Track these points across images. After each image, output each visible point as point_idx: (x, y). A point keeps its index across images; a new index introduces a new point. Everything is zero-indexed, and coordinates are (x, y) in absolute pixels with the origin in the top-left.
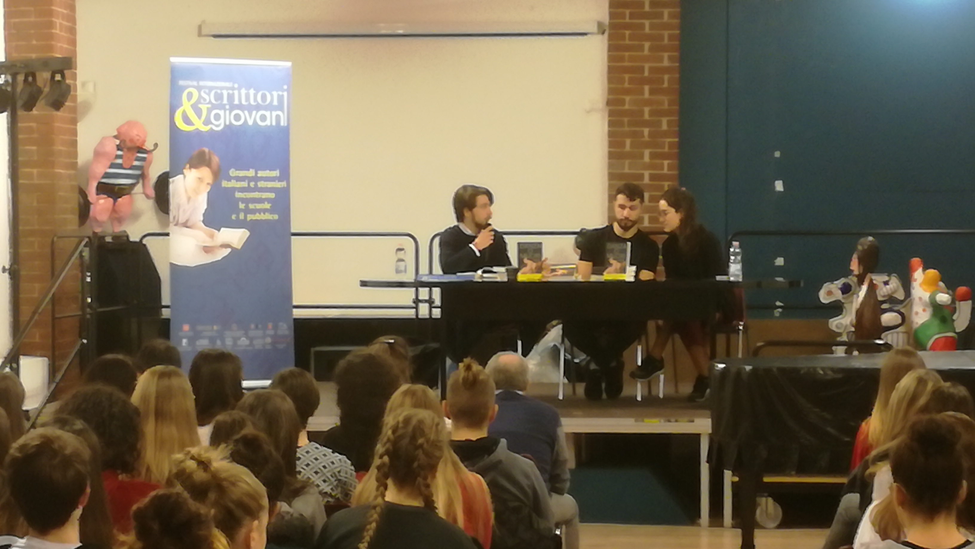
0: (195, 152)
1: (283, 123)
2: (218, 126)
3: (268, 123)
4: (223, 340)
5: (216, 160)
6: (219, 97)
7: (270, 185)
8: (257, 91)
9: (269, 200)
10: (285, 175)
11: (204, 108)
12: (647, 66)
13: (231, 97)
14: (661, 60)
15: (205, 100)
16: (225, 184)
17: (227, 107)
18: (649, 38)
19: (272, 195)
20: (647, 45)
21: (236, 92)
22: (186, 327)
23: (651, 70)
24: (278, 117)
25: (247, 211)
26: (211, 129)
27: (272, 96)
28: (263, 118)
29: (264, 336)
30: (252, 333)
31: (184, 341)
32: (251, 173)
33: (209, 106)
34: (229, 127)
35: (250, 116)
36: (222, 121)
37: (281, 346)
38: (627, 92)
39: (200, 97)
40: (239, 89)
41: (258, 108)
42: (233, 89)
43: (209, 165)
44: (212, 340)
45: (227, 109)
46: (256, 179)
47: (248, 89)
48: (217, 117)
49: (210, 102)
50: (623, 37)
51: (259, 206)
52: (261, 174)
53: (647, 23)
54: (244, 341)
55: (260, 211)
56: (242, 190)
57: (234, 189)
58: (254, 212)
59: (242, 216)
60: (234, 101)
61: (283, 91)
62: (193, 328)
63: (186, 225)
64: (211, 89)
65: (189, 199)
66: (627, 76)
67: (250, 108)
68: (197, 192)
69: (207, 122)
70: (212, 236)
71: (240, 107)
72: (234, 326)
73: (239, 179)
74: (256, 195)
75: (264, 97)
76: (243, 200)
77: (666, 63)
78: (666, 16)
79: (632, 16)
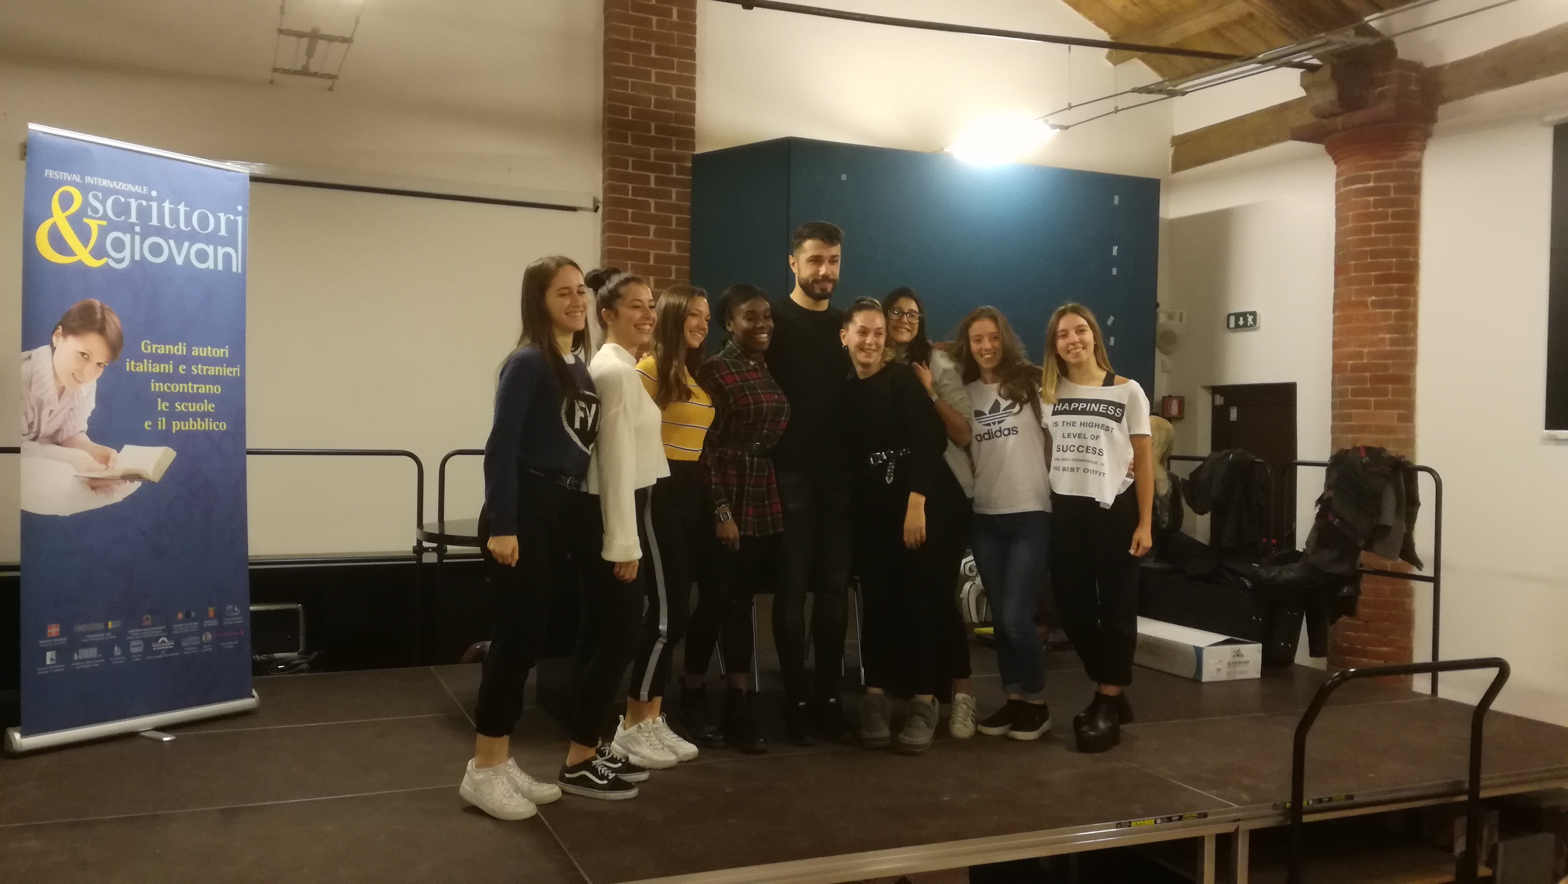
0: (74, 306)
1: (236, 267)
2: (121, 261)
3: (210, 264)
4: (125, 647)
5: (114, 322)
6: (122, 209)
7: (213, 371)
8: (192, 207)
9: (210, 397)
10: (238, 357)
11: (94, 225)
12: (652, 253)
13: (144, 213)
14: (668, 247)
15: (96, 211)
16: (130, 366)
17: (137, 229)
18: (654, 220)
19: (216, 389)
20: (652, 228)
21: (154, 205)
22: (54, 630)
23: (658, 258)
24: (227, 257)
25: (172, 415)
26: (107, 263)
27: (218, 221)
28: (202, 256)
29: (201, 631)
30: (178, 628)
32: (180, 349)
33: (104, 223)
34: (140, 265)
35: (179, 248)
36: (127, 253)
37: (228, 645)
39: (86, 204)
40: (160, 200)
41: (193, 237)
42: (148, 198)
43: (101, 331)
45: (137, 233)
46: (188, 360)
47: (176, 202)
48: (119, 245)
49: (105, 217)
50: (625, 216)
51: (194, 407)
52: (196, 351)
53: (652, 202)
55: (195, 415)
56: (163, 378)
57: (148, 377)
58: (184, 416)
59: (162, 424)
60: (151, 220)
61: (237, 214)
62: (66, 630)
63: (54, 439)
64: (108, 192)
65: (62, 391)
67: (179, 237)
68: (77, 378)
69: (99, 252)
70: (105, 460)
71: (161, 231)
72: (148, 619)
73: (158, 359)
74: (190, 388)
75: (203, 221)
76: (164, 396)
77: (674, 251)
78: (674, 196)
79: (635, 192)
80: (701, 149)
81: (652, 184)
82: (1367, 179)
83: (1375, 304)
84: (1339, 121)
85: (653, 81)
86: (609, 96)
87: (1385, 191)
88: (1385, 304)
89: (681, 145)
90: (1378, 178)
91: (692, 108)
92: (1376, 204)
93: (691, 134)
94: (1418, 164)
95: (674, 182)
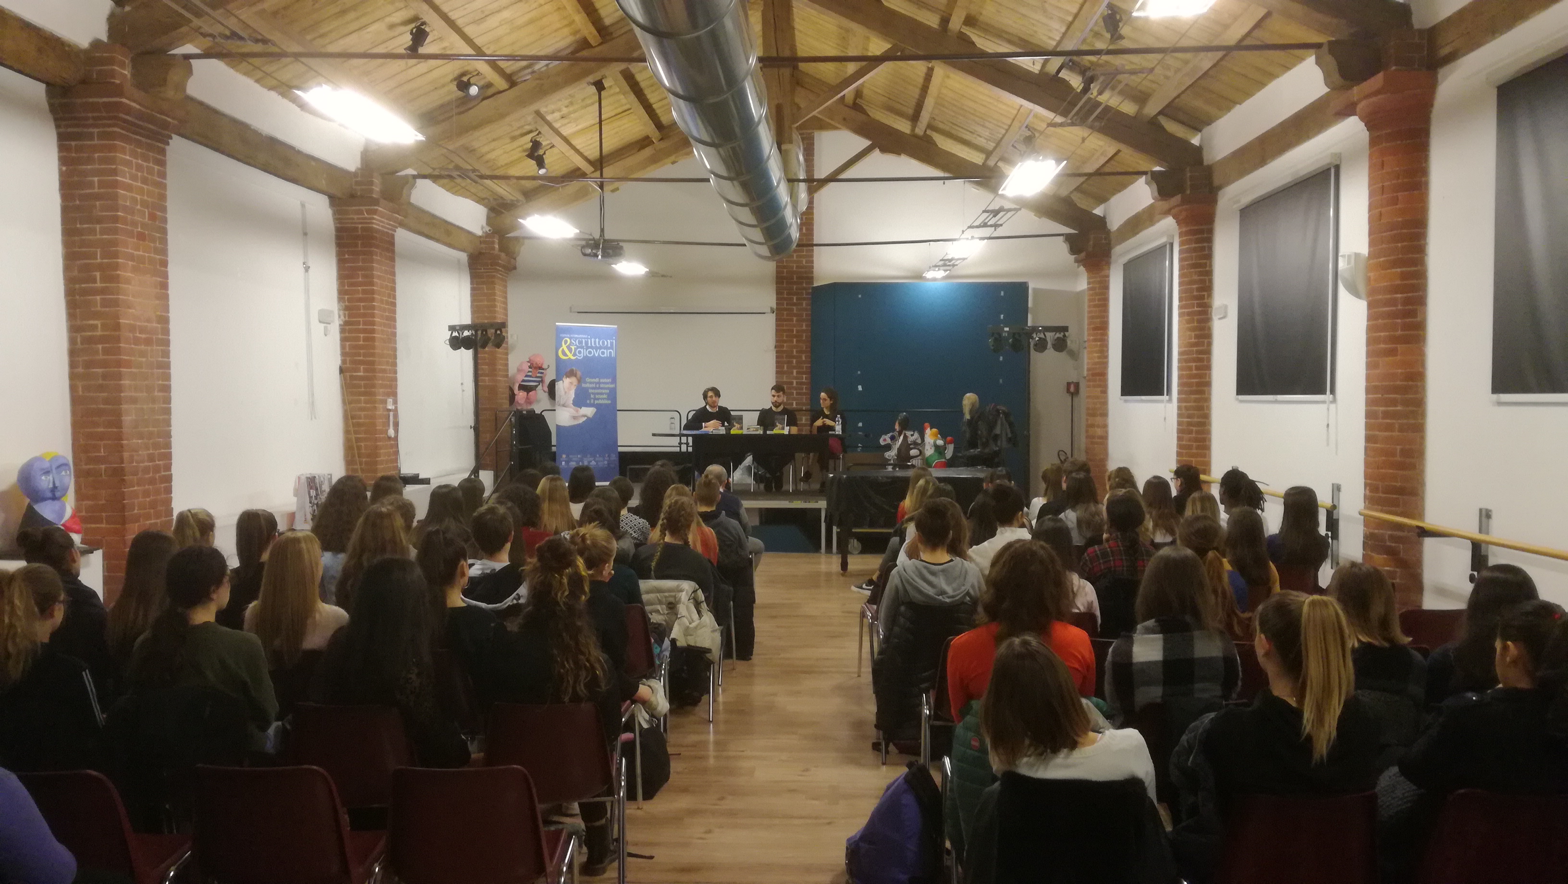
0: (569, 370)
1: (613, 355)
2: (580, 357)
3: (605, 355)
4: (583, 462)
5: (579, 374)
6: (580, 342)
7: (607, 386)
8: (600, 339)
9: (606, 394)
10: (614, 381)
11: (573, 348)
12: (795, 329)
13: (587, 343)
14: (802, 326)
15: (573, 344)
16: (584, 385)
17: (585, 347)
18: (795, 315)
19: (608, 391)
20: (795, 319)
21: (589, 340)
22: (564, 456)
23: (797, 331)
24: (610, 352)
25: (595, 399)
26: (577, 358)
27: (607, 342)
28: (603, 353)
29: (604, 460)
30: (597, 459)
31: (563, 463)
32: (597, 380)
33: (576, 347)
34: (585, 357)
35: (596, 352)
36: (582, 354)
37: (612, 466)
38: (785, 341)
39: (571, 342)
40: (591, 339)
41: (600, 348)
42: (588, 338)
43: (576, 376)
44: (577, 462)
45: (585, 349)
46: (599, 383)
47: (595, 338)
48: (580, 353)
49: (576, 345)
50: (783, 315)
51: (601, 397)
52: (602, 381)
53: (795, 308)
54: (593, 463)
55: (601, 399)
56: (593, 388)
58: (598, 399)
59: (592, 401)
60: (588, 345)
61: (613, 339)
62: (568, 456)
63: (564, 406)
64: (576, 338)
65: (566, 393)
66: (785, 334)
67: (596, 348)
68: (569, 389)
69: (574, 355)
70: (577, 411)
71: (592, 347)
72: (589, 456)
73: (591, 383)
74: (600, 391)
75: (603, 343)
76: (593, 393)
77: (804, 328)
78: (804, 305)
79: (787, 304)
80: (817, 284)
81: (795, 301)
85: (795, 258)
88: (1095, 340)
89: (807, 283)
91: (812, 267)
93: (812, 278)
94: (1108, 276)
95: (804, 299)
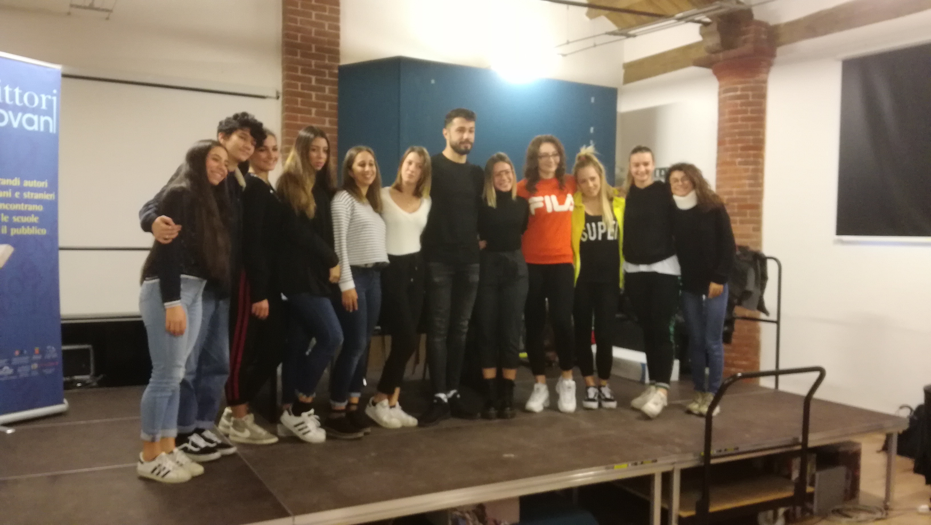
1: (52, 129)
3: (35, 127)
7: (38, 196)
8: (23, 90)
9: (36, 213)
10: (53, 187)
14: (324, 122)
18: (315, 105)
19: (39, 208)
24: (47, 123)
27: (40, 99)
28: (30, 122)
29: (31, 362)
32: (16, 182)
35: (15, 117)
37: (49, 371)
40: (3, 86)
46: (21, 189)
50: (296, 103)
51: (25, 219)
52: (27, 184)
53: (314, 94)
55: (26, 225)
56: (5, 200)
58: (18, 225)
59: (4, 230)
61: (53, 95)
67: (15, 109)
71: (4, 106)
74: (22, 207)
75: (31, 99)
76: (6, 212)
78: (327, 91)
79: (303, 87)
80: (344, 61)
81: (314, 83)
82: (735, 90)
83: (740, 163)
84: (721, 56)
85: (314, 19)
86: (286, 28)
87: (746, 97)
88: (746, 163)
89: (331, 59)
90: (743, 89)
91: (338, 36)
92: (742, 104)
93: (337, 52)
94: (765, 82)
95: (327, 82)
